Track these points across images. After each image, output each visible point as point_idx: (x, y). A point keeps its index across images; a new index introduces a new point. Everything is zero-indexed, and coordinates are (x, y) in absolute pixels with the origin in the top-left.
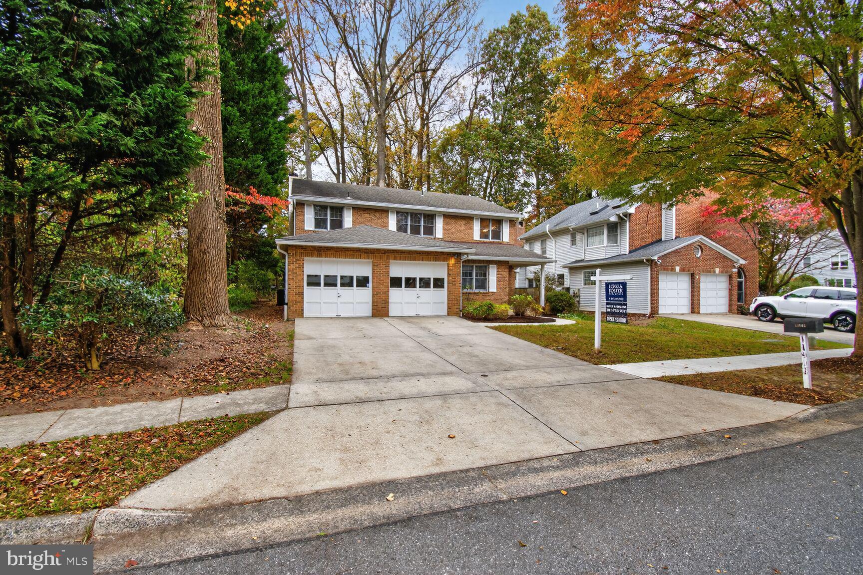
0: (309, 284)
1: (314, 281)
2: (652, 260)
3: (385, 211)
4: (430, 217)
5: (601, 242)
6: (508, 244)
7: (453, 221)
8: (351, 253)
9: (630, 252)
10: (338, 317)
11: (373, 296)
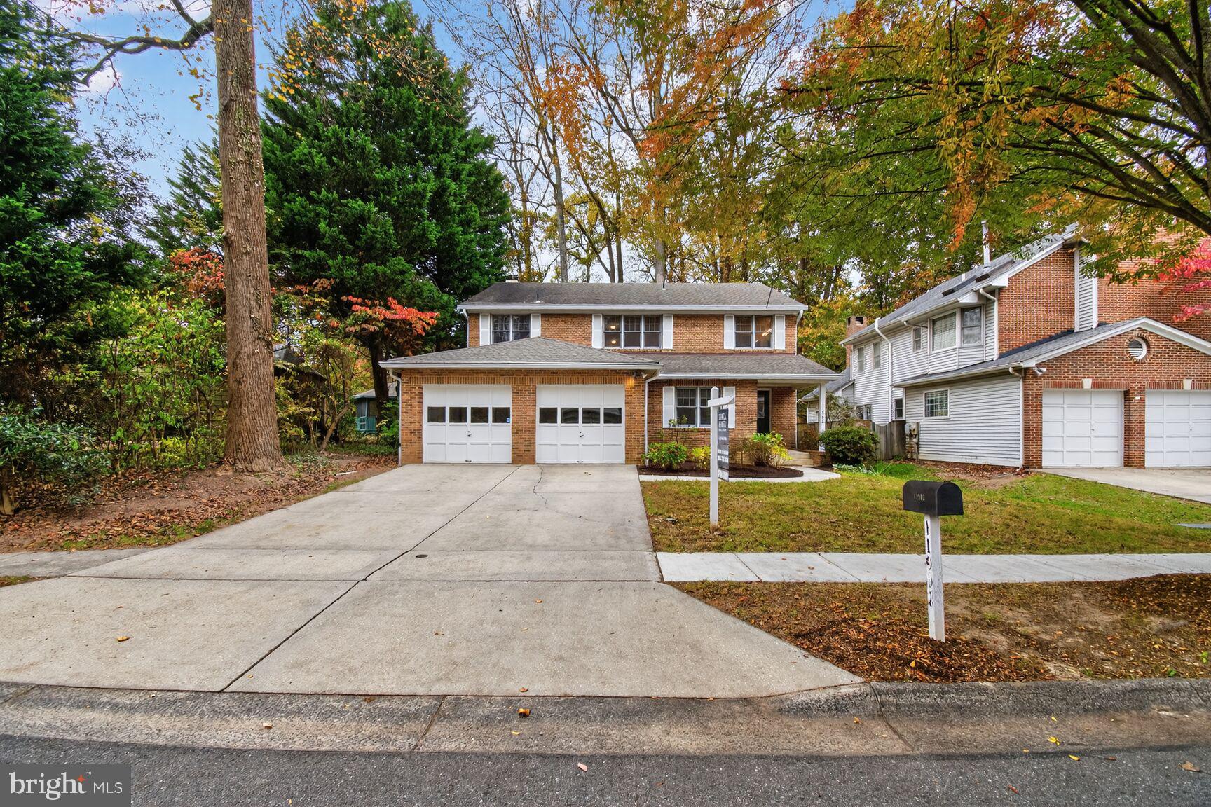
0: (430, 420)
1: (436, 415)
2: (1027, 369)
3: (586, 316)
4: (654, 320)
5: (953, 341)
6: (783, 353)
7: (690, 324)
8: (481, 376)
9: (1001, 356)
10: (469, 464)
11: (513, 434)
